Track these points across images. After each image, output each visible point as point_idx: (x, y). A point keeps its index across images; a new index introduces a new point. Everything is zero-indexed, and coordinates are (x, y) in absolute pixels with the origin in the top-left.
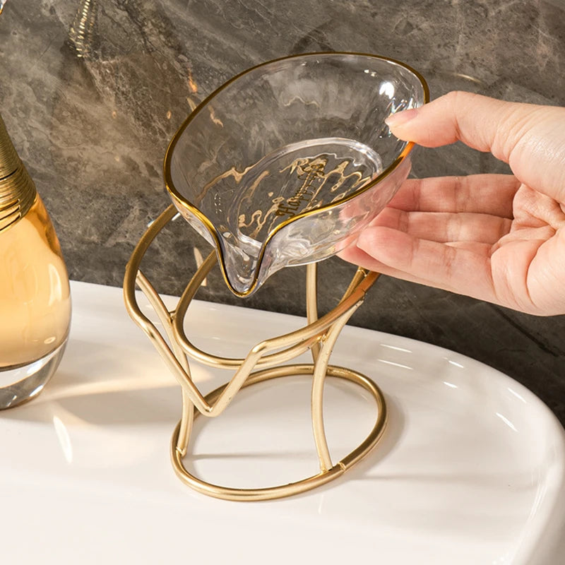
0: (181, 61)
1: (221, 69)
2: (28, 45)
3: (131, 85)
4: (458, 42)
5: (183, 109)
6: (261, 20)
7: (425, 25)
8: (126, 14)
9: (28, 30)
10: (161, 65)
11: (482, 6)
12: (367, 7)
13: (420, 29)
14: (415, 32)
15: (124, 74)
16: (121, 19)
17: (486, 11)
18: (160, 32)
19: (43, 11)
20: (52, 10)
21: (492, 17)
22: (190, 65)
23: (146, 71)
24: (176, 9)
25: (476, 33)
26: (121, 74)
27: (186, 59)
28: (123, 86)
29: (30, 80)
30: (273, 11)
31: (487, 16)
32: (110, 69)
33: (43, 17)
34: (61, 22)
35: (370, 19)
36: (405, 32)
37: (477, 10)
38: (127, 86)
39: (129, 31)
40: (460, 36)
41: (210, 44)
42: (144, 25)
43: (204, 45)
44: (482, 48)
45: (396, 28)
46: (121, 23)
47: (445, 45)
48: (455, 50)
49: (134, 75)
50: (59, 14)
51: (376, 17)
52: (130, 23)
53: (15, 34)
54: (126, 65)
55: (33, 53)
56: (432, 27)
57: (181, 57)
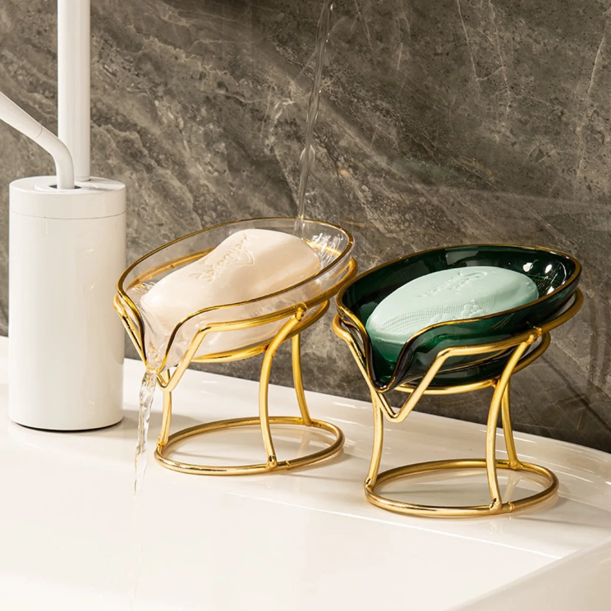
0: (363, 191)
1: (393, 197)
2: (252, 180)
3: (325, 213)
4: (578, 167)
5: (362, 234)
6: (426, 152)
7: (553, 152)
8: (325, 150)
9: (254, 167)
10: (349, 194)
11: (599, 132)
12: (509, 137)
13: (549, 156)
14: (545, 158)
15: (321, 204)
16: (322, 155)
17: (603, 137)
18: (350, 166)
19: (266, 150)
20: (272, 150)
21: (608, 143)
22: (369, 194)
23: (337, 201)
24: (363, 145)
25: (594, 158)
26: (318, 204)
27: (367, 189)
28: (319, 215)
29: (252, 211)
30: (435, 144)
31: (603, 142)
32: (311, 201)
33: (265, 156)
34: (277, 160)
35: (510, 148)
36: (537, 159)
37: (596, 136)
38: (322, 214)
39: (327, 166)
40: (581, 161)
41: (386, 175)
42: (337, 160)
43: (381, 176)
44: (598, 171)
45: (531, 155)
46: (322, 159)
47: (569, 170)
48: (576, 174)
49: (328, 204)
50: (277, 153)
51: (515, 146)
52: (328, 159)
53: (244, 171)
54: (322, 196)
55: (256, 187)
56: (559, 154)
57: (364, 187)
